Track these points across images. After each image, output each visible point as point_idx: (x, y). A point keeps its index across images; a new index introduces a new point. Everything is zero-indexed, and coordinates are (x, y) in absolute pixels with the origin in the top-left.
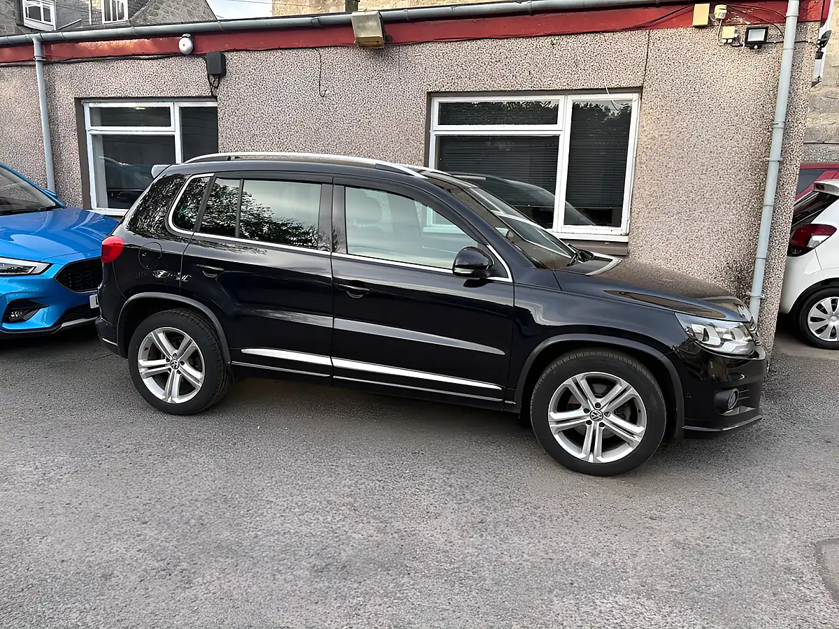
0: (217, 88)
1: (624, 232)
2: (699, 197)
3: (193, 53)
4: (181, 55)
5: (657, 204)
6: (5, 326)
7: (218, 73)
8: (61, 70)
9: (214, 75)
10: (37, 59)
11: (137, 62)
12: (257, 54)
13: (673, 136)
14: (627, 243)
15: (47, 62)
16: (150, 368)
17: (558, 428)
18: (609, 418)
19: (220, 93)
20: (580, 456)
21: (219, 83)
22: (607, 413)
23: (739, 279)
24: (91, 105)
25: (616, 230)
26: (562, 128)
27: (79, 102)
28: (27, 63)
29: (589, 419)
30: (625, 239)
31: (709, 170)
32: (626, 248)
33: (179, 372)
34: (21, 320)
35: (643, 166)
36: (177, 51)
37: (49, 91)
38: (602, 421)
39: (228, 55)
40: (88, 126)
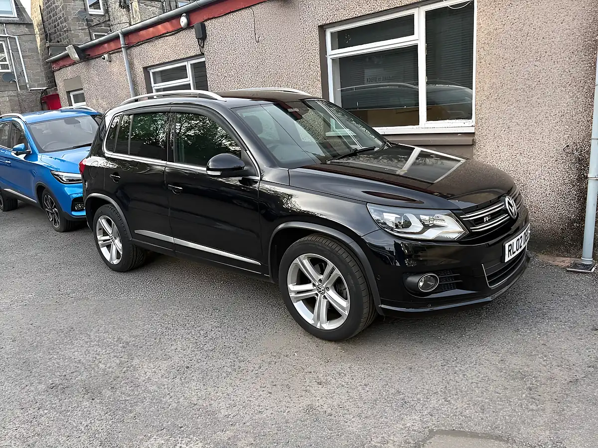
0: (203, 47)
2: (536, 83)
3: (189, 26)
4: (182, 29)
5: (496, 95)
7: (202, 37)
8: (136, 51)
9: (200, 39)
10: (122, 46)
11: (166, 38)
12: (221, 19)
13: (507, 28)
14: (474, 133)
15: (129, 47)
16: (104, 241)
17: (296, 298)
18: (328, 292)
19: (205, 50)
20: (311, 322)
21: (204, 44)
22: (328, 289)
23: (579, 161)
24: (152, 71)
26: (419, 37)
27: (146, 69)
28: (118, 51)
29: (317, 292)
30: (472, 130)
31: (543, 55)
32: (472, 138)
33: (114, 244)
36: (180, 27)
37: (131, 65)
38: (325, 295)
39: (206, 23)
40: (153, 85)
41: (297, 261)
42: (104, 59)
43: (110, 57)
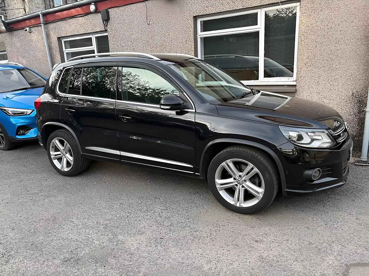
0: (106, 26)
1: (295, 79)
2: (335, 56)
3: (96, 11)
5: (311, 63)
6: (17, 137)
7: (106, 19)
8: (51, 26)
9: (105, 20)
10: (42, 22)
11: (77, 18)
12: (121, 8)
14: (296, 85)
15: (46, 23)
16: (56, 155)
17: (220, 188)
18: (246, 183)
19: (108, 28)
20: (232, 203)
21: (107, 24)
22: (245, 181)
24: (64, 40)
25: (291, 79)
26: (260, 27)
27: (59, 39)
28: (38, 25)
29: (236, 183)
30: (294, 83)
31: (340, 41)
32: (295, 88)
33: (65, 157)
34: (24, 134)
35: (303, 42)
36: (90, 12)
37: (48, 36)
38: (243, 185)
39: (109, 10)
40: (64, 49)
41: (224, 164)
42: (26, 30)
43: (30, 30)
